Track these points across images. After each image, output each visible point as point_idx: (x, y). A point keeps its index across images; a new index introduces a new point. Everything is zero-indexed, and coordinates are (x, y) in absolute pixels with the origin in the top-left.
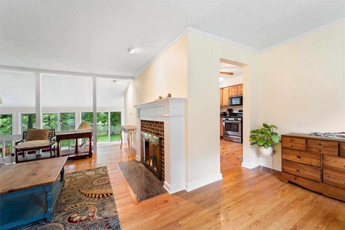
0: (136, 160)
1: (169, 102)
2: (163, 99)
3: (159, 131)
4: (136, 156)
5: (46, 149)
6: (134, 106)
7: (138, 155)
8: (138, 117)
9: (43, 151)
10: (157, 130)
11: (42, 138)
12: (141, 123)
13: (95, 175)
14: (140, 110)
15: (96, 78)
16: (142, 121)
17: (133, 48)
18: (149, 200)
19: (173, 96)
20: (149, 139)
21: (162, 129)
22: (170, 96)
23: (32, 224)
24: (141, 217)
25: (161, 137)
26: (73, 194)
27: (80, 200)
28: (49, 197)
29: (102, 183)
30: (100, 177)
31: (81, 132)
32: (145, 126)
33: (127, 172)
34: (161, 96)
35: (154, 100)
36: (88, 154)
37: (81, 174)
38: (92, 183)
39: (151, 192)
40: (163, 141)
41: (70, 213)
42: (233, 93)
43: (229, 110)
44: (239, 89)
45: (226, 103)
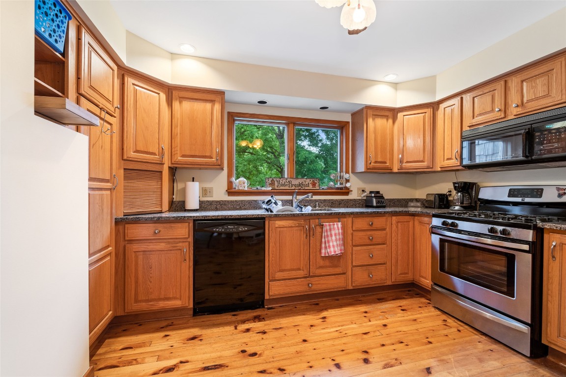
42: (480, 115)
43: (463, 185)
44: (517, 91)
45: (448, 159)
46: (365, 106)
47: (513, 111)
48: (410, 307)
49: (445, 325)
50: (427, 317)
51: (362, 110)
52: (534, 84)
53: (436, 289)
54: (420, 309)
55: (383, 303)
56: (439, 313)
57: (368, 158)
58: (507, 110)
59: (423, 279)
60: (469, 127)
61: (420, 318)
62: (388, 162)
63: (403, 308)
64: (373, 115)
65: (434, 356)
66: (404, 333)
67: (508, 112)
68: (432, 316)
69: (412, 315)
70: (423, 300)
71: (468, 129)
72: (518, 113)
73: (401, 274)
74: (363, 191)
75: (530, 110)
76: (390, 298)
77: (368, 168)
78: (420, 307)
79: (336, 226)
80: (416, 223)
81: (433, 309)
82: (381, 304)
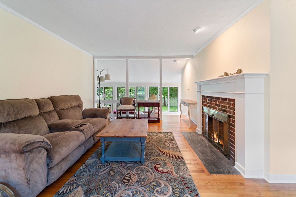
0: (196, 132)
1: (244, 78)
2: (230, 75)
3: (227, 108)
4: (197, 128)
5: (132, 111)
6: (195, 82)
7: (199, 128)
8: (199, 93)
9: (130, 113)
10: (223, 106)
11: (130, 104)
12: (203, 98)
13: (165, 137)
14: (201, 86)
15: (162, 59)
16: (203, 96)
17: (199, 28)
18: (221, 176)
19: (244, 72)
20: (213, 115)
21: (232, 106)
22: (240, 71)
23: (134, 162)
24: (215, 190)
25: (231, 114)
26: (153, 149)
27: (159, 155)
28: (143, 146)
29: (172, 146)
30: (169, 140)
31: (150, 102)
32: (208, 101)
33: (191, 142)
34: (226, 72)
35: (216, 77)
36: (157, 119)
37: (155, 134)
38: (164, 144)
39: (221, 168)
40: (232, 119)
41: (155, 163)
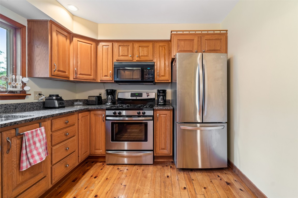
42: (122, 56)
43: (111, 91)
44: (138, 50)
45: (105, 76)
46: (50, 19)
47: (136, 59)
48: (97, 173)
49: (120, 171)
50: (110, 173)
51: (46, 21)
52: (143, 49)
53: (109, 153)
54: (102, 170)
55: (79, 182)
56: (112, 166)
57: (53, 66)
58: (133, 57)
59: (97, 151)
60: (117, 60)
61: (108, 176)
62: (67, 72)
63: (94, 176)
64: (56, 30)
65: (133, 191)
66: (110, 191)
67: (134, 58)
68: (111, 170)
69: (103, 177)
70: (99, 164)
71: (116, 61)
72: (138, 60)
73: (84, 154)
74: (40, 94)
75: (142, 60)
76: (81, 175)
77: (53, 74)
78: (101, 169)
79: (39, 132)
80: (92, 116)
81: (108, 166)
82: (78, 183)
